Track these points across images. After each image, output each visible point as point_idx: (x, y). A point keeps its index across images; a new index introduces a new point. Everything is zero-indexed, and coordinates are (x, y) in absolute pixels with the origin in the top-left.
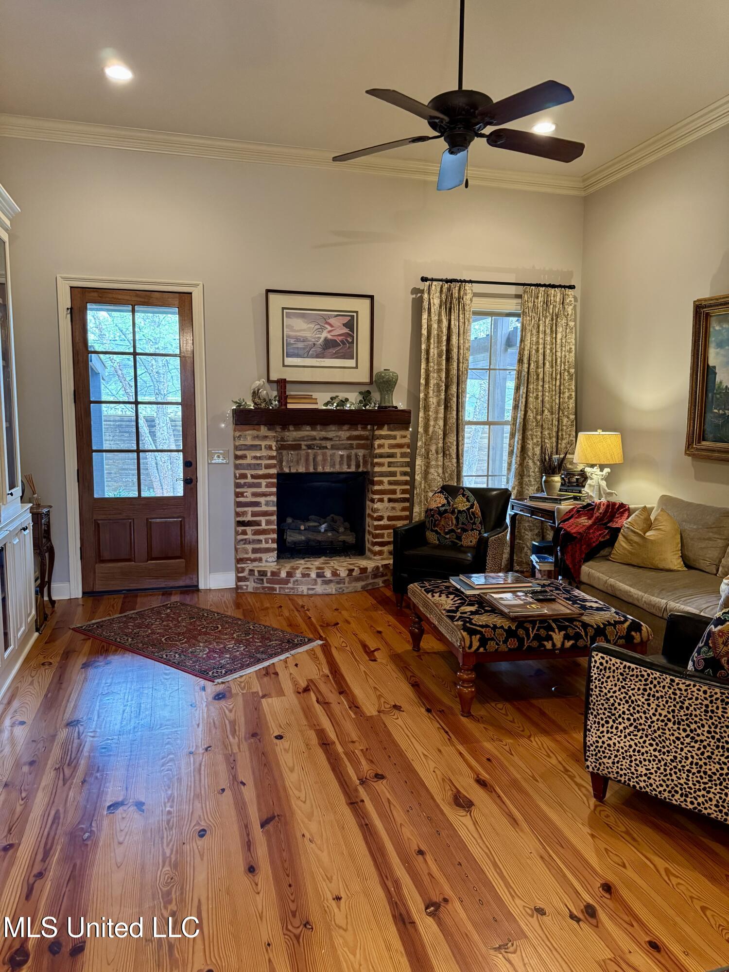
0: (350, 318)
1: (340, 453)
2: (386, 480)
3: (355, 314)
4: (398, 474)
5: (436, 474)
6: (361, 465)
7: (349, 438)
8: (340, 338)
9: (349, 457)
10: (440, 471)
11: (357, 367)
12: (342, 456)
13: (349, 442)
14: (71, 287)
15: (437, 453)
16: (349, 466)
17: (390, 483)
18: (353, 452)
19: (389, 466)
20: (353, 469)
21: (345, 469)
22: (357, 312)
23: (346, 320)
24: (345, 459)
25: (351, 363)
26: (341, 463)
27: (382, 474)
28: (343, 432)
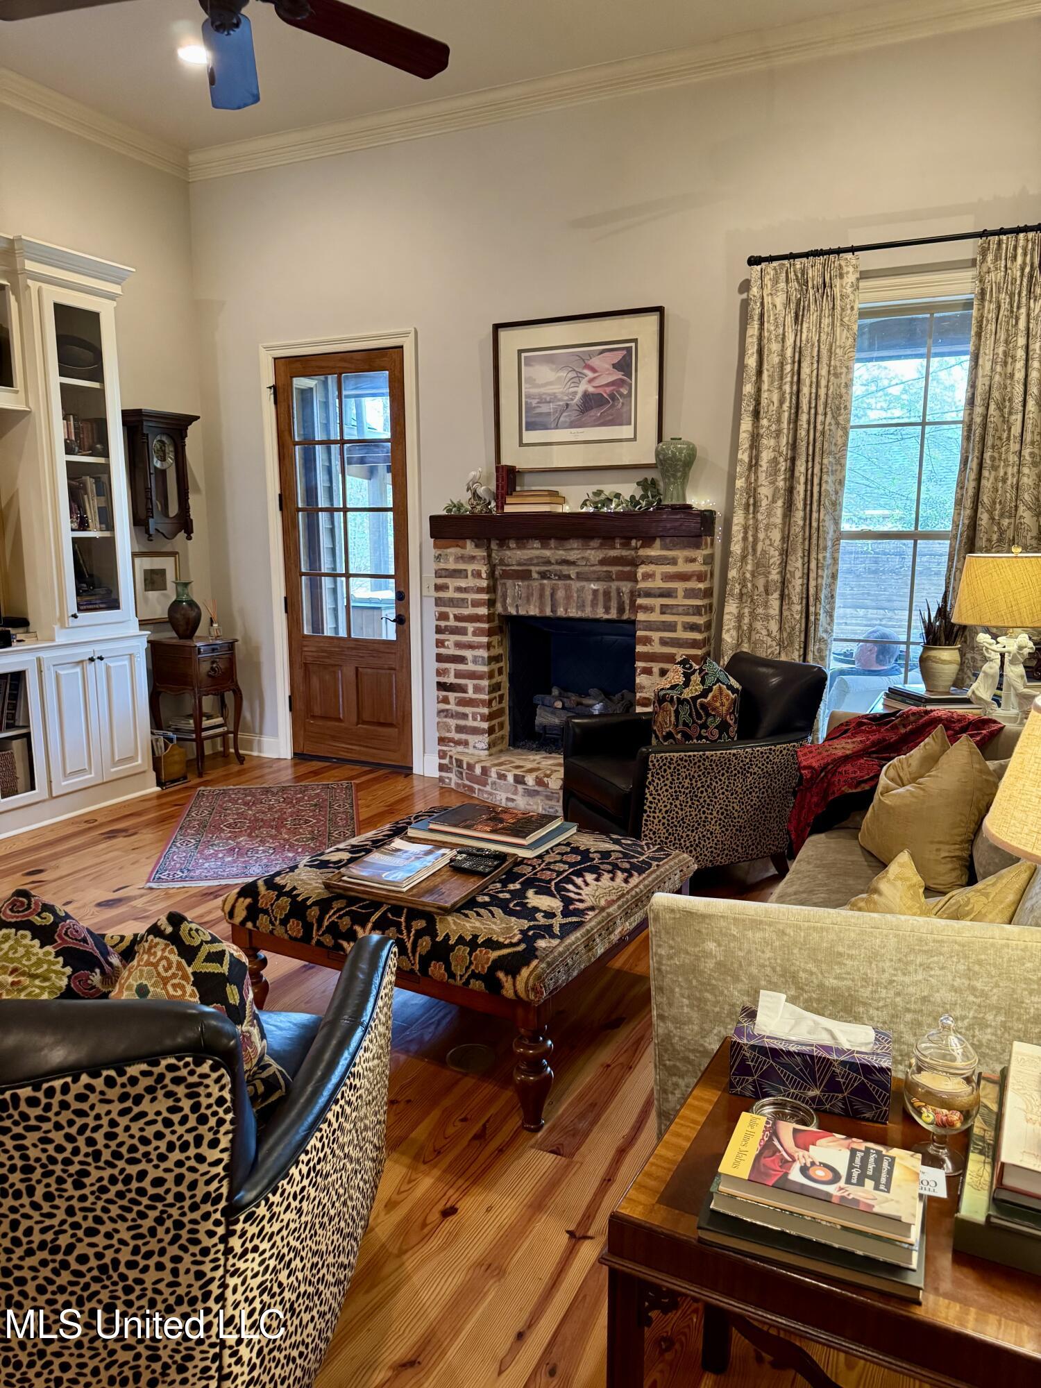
0: (625, 352)
1: (592, 586)
2: (656, 636)
3: (633, 345)
4: (679, 627)
5: (764, 632)
6: (627, 608)
7: (603, 562)
8: (608, 390)
9: (607, 594)
10: (774, 626)
11: (635, 439)
12: (595, 592)
13: (605, 568)
14: (275, 359)
15: (767, 592)
16: (607, 610)
17: (663, 642)
18: (614, 585)
19: (662, 613)
20: (613, 615)
21: (601, 614)
22: (635, 341)
23: (617, 357)
24: (601, 598)
25: (626, 431)
26: (594, 604)
27: (650, 626)
28: (593, 552)
